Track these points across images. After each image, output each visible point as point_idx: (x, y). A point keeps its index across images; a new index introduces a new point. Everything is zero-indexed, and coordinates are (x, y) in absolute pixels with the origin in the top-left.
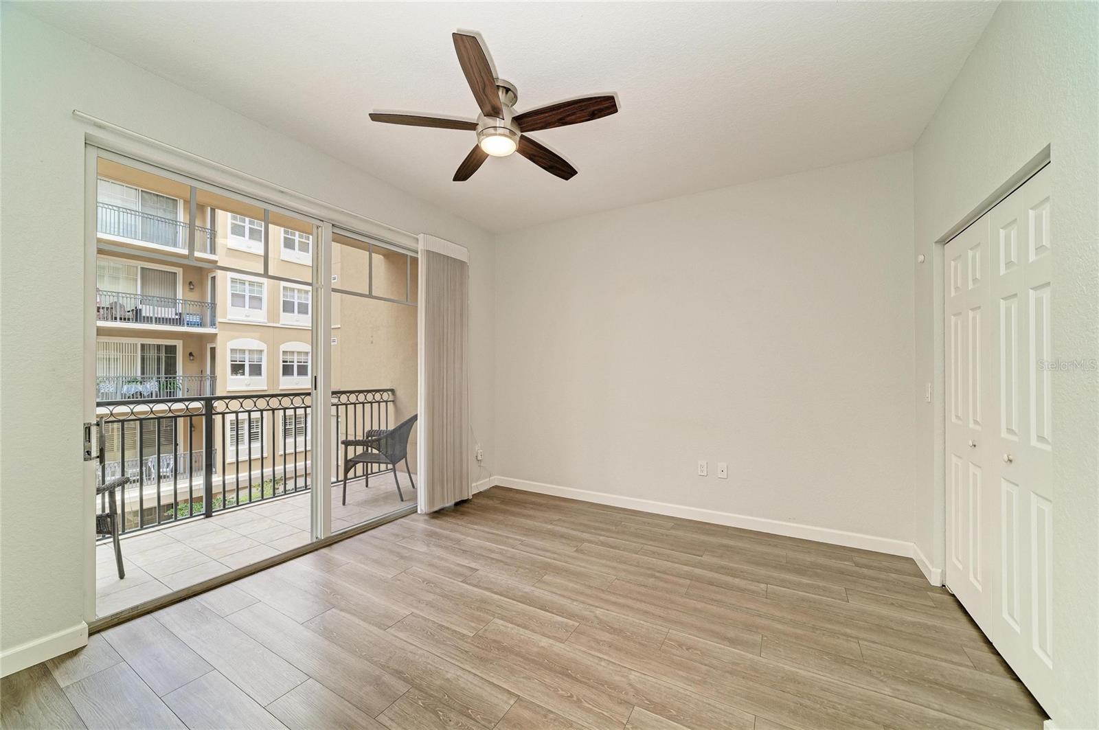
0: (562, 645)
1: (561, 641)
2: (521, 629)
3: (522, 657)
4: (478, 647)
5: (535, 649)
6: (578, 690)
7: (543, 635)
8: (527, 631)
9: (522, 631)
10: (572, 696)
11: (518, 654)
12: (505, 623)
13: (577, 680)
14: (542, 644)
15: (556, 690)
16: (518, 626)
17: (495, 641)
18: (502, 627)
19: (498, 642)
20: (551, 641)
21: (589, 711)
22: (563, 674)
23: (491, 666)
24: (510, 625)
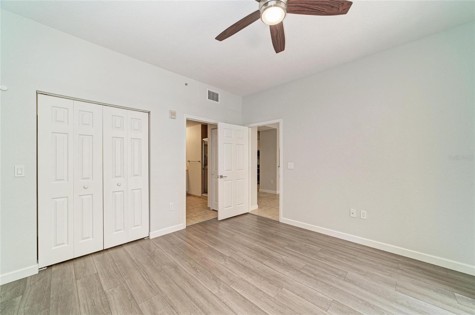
0: (242, 277)
1: (242, 279)
2: (259, 288)
3: (260, 275)
4: (279, 282)
5: (254, 277)
6: (243, 263)
7: (249, 283)
8: (257, 286)
9: (259, 287)
10: (245, 261)
11: (261, 276)
12: (267, 293)
13: (241, 264)
14: (251, 279)
15: (250, 263)
16: (261, 290)
17: (272, 284)
18: (269, 291)
19: (270, 283)
20: (246, 280)
21: (242, 258)
22: (246, 267)
23: (272, 274)
24: (265, 291)
